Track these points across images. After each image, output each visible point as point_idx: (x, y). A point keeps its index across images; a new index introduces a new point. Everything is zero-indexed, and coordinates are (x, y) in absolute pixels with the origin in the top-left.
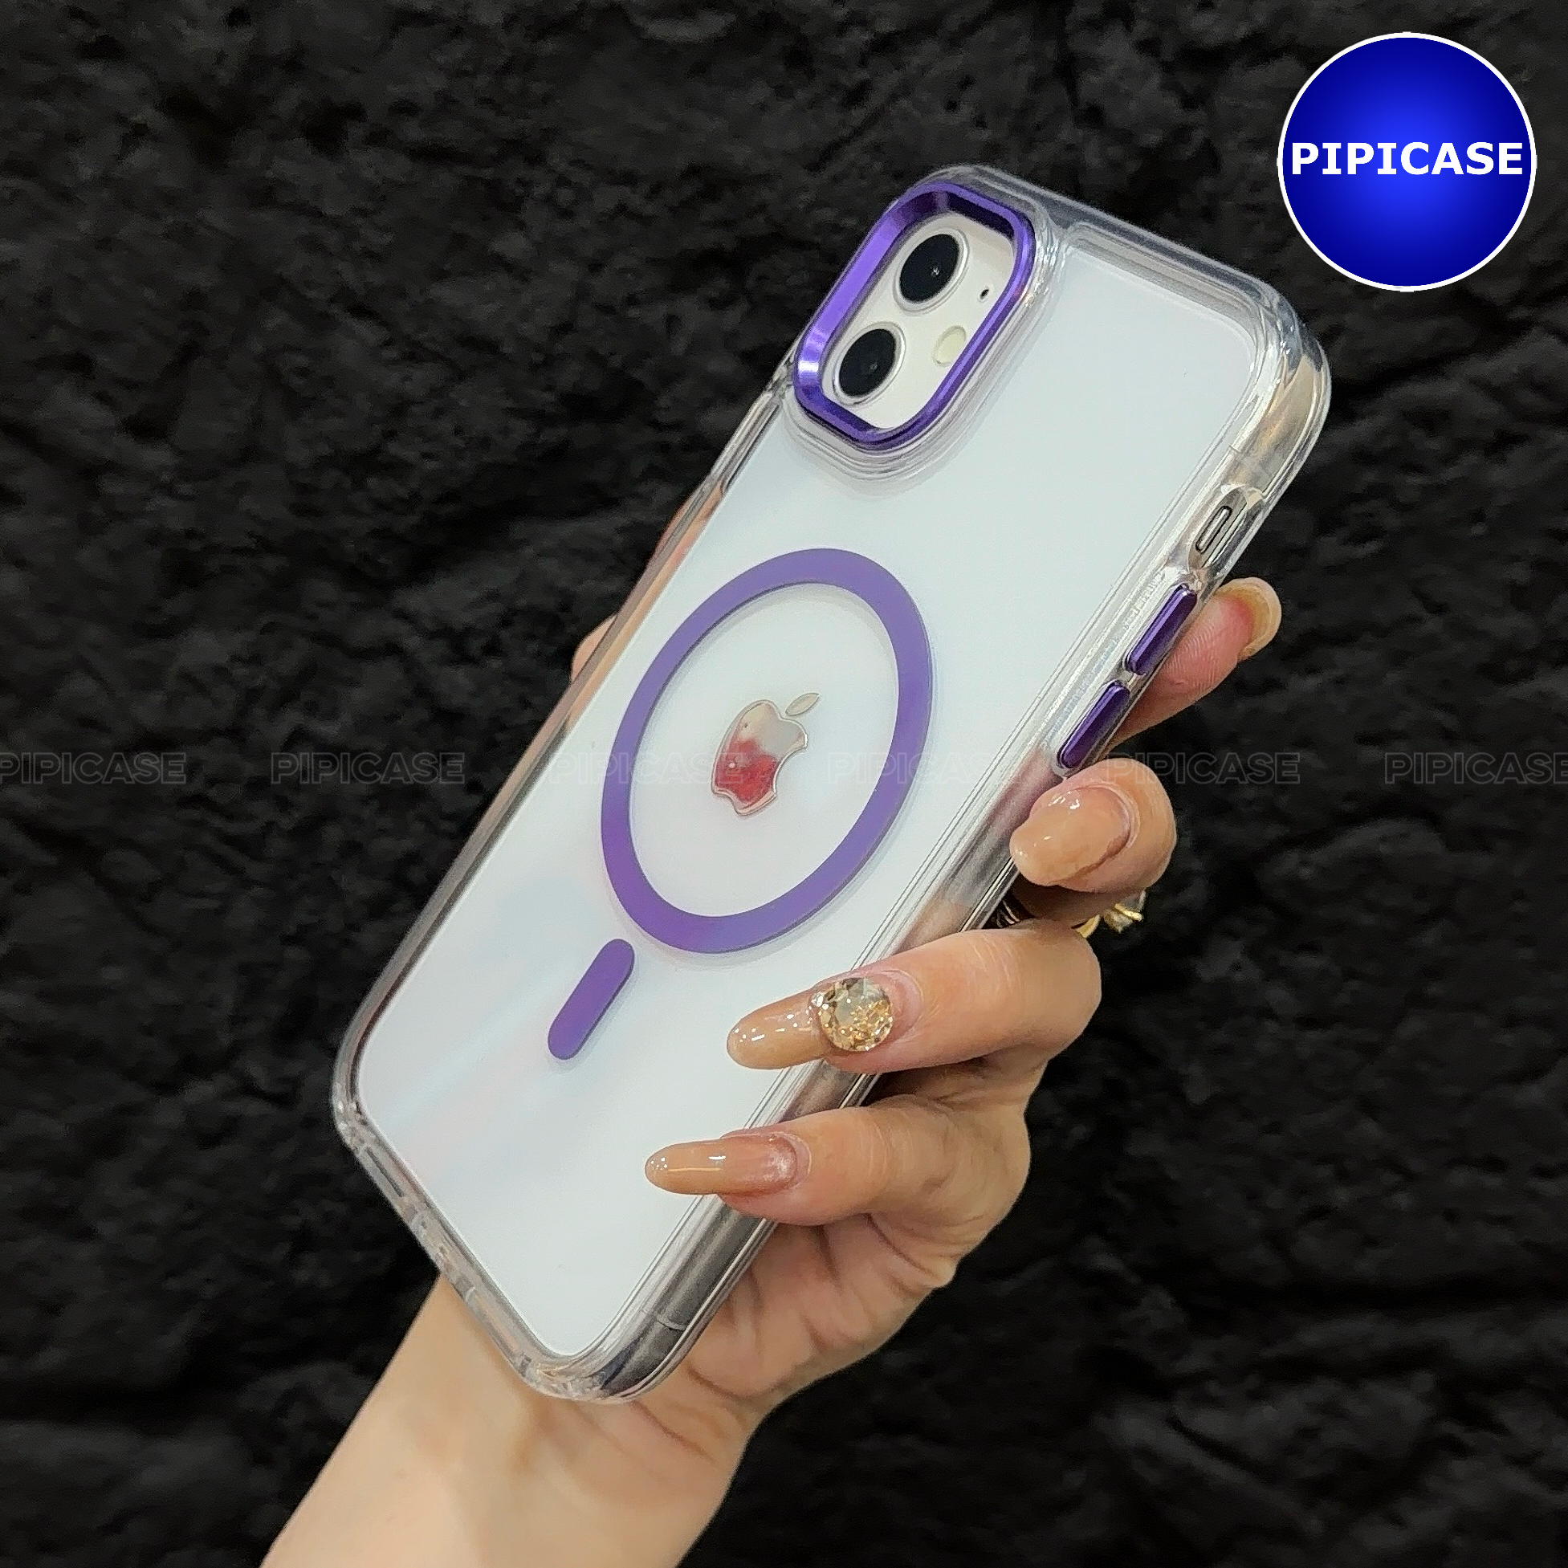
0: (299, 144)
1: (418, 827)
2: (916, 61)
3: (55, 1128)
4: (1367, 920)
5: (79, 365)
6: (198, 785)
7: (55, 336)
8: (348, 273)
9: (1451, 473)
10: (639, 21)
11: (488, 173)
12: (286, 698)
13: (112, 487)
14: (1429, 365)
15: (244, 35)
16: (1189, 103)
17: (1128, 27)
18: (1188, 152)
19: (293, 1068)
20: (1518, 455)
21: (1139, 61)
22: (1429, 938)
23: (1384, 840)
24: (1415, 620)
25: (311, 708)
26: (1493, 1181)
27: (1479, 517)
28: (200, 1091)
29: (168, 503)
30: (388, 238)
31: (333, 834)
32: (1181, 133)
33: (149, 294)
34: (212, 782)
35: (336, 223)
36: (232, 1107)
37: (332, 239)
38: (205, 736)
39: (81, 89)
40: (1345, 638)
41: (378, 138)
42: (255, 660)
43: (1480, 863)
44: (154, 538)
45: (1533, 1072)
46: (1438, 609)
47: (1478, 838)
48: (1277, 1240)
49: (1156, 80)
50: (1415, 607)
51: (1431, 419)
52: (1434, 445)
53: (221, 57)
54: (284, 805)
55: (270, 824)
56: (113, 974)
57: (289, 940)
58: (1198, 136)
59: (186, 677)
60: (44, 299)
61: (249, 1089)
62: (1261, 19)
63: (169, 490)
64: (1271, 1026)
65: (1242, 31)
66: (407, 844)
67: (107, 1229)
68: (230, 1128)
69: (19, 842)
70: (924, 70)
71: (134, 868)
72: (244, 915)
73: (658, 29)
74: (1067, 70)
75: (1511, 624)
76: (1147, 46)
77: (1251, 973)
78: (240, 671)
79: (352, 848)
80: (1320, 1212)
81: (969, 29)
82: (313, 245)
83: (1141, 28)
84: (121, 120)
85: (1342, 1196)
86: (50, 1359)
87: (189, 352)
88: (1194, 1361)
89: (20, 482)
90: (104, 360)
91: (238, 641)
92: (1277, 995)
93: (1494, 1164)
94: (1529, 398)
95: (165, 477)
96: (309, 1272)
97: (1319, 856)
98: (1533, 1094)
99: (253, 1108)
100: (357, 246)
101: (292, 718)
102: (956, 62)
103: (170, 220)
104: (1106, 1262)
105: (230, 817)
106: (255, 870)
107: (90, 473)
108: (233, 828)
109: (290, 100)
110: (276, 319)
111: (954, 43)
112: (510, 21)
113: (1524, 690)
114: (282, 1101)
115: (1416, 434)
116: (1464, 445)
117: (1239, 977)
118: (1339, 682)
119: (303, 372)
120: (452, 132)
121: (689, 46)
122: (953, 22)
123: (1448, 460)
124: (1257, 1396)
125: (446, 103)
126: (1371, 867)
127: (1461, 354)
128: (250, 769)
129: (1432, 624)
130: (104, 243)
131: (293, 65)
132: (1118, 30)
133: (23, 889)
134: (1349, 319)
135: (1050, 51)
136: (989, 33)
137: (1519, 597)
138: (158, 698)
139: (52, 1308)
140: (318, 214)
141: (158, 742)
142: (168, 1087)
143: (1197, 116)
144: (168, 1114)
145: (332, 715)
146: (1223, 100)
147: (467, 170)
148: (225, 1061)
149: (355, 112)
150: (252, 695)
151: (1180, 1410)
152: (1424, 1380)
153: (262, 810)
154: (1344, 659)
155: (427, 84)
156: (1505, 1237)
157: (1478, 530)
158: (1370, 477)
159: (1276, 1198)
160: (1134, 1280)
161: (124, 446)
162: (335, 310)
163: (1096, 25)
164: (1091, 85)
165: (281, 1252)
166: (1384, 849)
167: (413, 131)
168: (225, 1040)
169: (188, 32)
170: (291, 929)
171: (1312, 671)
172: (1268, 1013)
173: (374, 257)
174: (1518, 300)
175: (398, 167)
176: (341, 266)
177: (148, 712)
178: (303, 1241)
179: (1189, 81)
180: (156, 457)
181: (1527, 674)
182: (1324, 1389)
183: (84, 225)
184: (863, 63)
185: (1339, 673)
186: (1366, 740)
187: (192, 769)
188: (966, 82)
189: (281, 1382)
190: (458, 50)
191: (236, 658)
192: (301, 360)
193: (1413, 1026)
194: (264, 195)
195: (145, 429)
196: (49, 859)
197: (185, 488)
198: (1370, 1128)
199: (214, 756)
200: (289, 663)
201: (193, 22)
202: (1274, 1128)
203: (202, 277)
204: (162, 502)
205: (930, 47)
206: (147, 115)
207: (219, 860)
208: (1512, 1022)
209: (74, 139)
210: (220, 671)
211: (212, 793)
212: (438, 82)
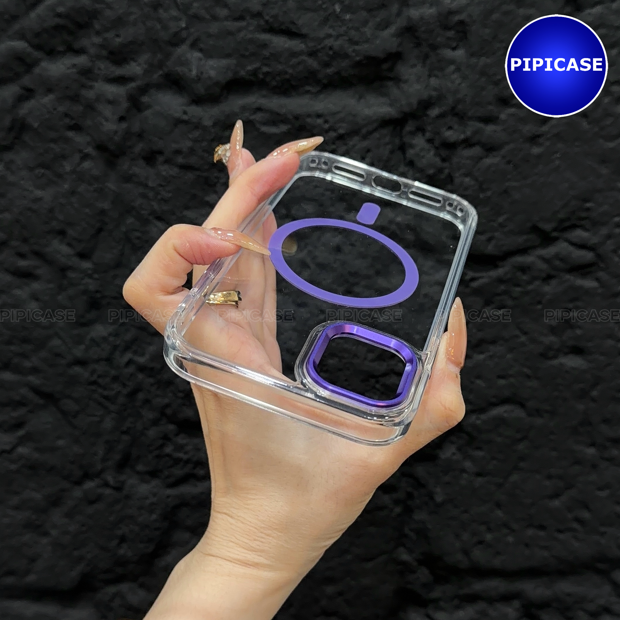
0: (141, 162)
1: (170, 395)
2: (351, 143)
3: (38, 496)
4: (499, 439)
5: (62, 233)
6: (94, 378)
7: (54, 223)
8: (156, 206)
9: (530, 287)
10: (258, 126)
11: (205, 174)
12: (127, 348)
13: (71, 275)
14: (523, 251)
15: (124, 125)
16: (444, 160)
17: (424, 135)
18: (443, 176)
19: (123, 478)
20: (554, 282)
21: (427, 146)
22: (521, 447)
23: (505, 412)
24: (517, 336)
25: (135, 353)
26: (542, 533)
27: (539, 303)
28: (89, 485)
29: (90, 281)
30: (170, 195)
31: (141, 396)
32: (440, 170)
33: (87, 210)
34: (99, 376)
35: (152, 189)
36: (100, 491)
37: (151, 194)
38: (98, 361)
39: (67, 140)
40: (493, 342)
41: (167, 162)
42: (116, 335)
43: (539, 421)
44: (85, 292)
45: (556, 495)
46: (525, 333)
47: (538, 413)
48: (466, 552)
49: (432, 153)
50: (517, 332)
51: (524, 269)
52: (525, 277)
53: (116, 132)
54: (124, 385)
55: (119, 392)
56: (61, 443)
57: (124, 433)
58: (446, 171)
59: (93, 340)
60: (51, 210)
61: (106, 485)
62: (469, 133)
63: (90, 276)
64: (465, 475)
65: (462, 137)
66: (166, 401)
67: (54, 532)
68: (98, 499)
69: (31, 395)
70: (354, 146)
71: (70, 405)
72: (108, 423)
73: (265, 129)
74: (403, 148)
75: (551, 339)
76: (430, 141)
77: (458, 457)
78: (111, 339)
79: (147, 401)
80: (481, 542)
81: (370, 133)
82: (144, 196)
83: (428, 135)
84: (80, 151)
85: (489, 537)
86: (31, 578)
87: (100, 230)
88: (436, 594)
89: (39, 272)
90: (71, 232)
91: (111, 329)
92: (468, 464)
93: (542, 527)
94: (557, 263)
95: (90, 272)
96: (124, 551)
97: (483, 417)
98: (556, 503)
99: (108, 491)
100: (159, 197)
101: (128, 356)
102: (365, 144)
103: (96, 186)
104: (405, 556)
105: (105, 389)
106: (112, 407)
107: (63, 270)
108: (106, 393)
109: (139, 147)
110: (130, 220)
111: (365, 137)
112: (215, 124)
113: (555, 362)
114: (118, 489)
115: (519, 274)
116: (535, 278)
117: (455, 457)
118: (491, 357)
119: (138, 238)
120: (193, 160)
121: (275, 134)
122: (364, 131)
123: (530, 283)
124: (458, 607)
125: (192, 151)
126: (501, 421)
127: (534, 247)
128: (113, 372)
129: (523, 339)
130: (73, 193)
131: (140, 136)
132: (420, 135)
133: (31, 412)
134: (497, 234)
135: (397, 141)
136: (376, 135)
137: (553, 330)
138: (82, 347)
139: (33, 560)
140: (146, 186)
141: (81, 363)
142: (78, 483)
143: (446, 165)
144: (78, 493)
145: (143, 355)
146: (455, 160)
147: (198, 173)
148: (98, 475)
149: (160, 153)
150: (115, 348)
151: (431, 612)
152: (516, 604)
153: (117, 387)
154: (493, 349)
155: (186, 144)
156: (546, 554)
157: (539, 307)
158: (503, 287)
159: (465, 536)
160: (415, 564)
161: (75, 261)
162: (151, 218)
163: (413, 133)
164: (410, 153)
165: (115, 543)
166: (505, 415)
167: (180, 160)
168: (99, 467)
169: (105, 123)
170: (124, 429)
171: (482, 353)
172: (463, 471)
173: (165, 201)
174: (555, 230)
175: (174, 171)
176: (154, 203)
177: (79, 352)
178: (123, 539)
179: (444, 153)
180: (86, 265)
181: (555, 357)
182: (481, 605)
183: (66, 186)
184: (334, 143)
185: (491, 353)
186: (500, 377)
187: (93, 372)
188: (368, 151)
189: (112, 589)
190: (196, 134)
191: (110, 335)
192: (138, 234)
193: (515, 477)
194: (128, 178)
195: (83, 256)
196: (41, 402)
197: (96, 276)
198: (499, 513)
199: (101, 368)
200: (128, 337)
201: (107, 120)
202: (466, 512)
203: (106, 205)
204: (87, 280)
205: (356, 139)
206: (90, 150)
207: (100, 404)
208: (549, 477)
209: (64, 157)
210: (105, 339)
211: (100, 381)
212: (189, 144)
